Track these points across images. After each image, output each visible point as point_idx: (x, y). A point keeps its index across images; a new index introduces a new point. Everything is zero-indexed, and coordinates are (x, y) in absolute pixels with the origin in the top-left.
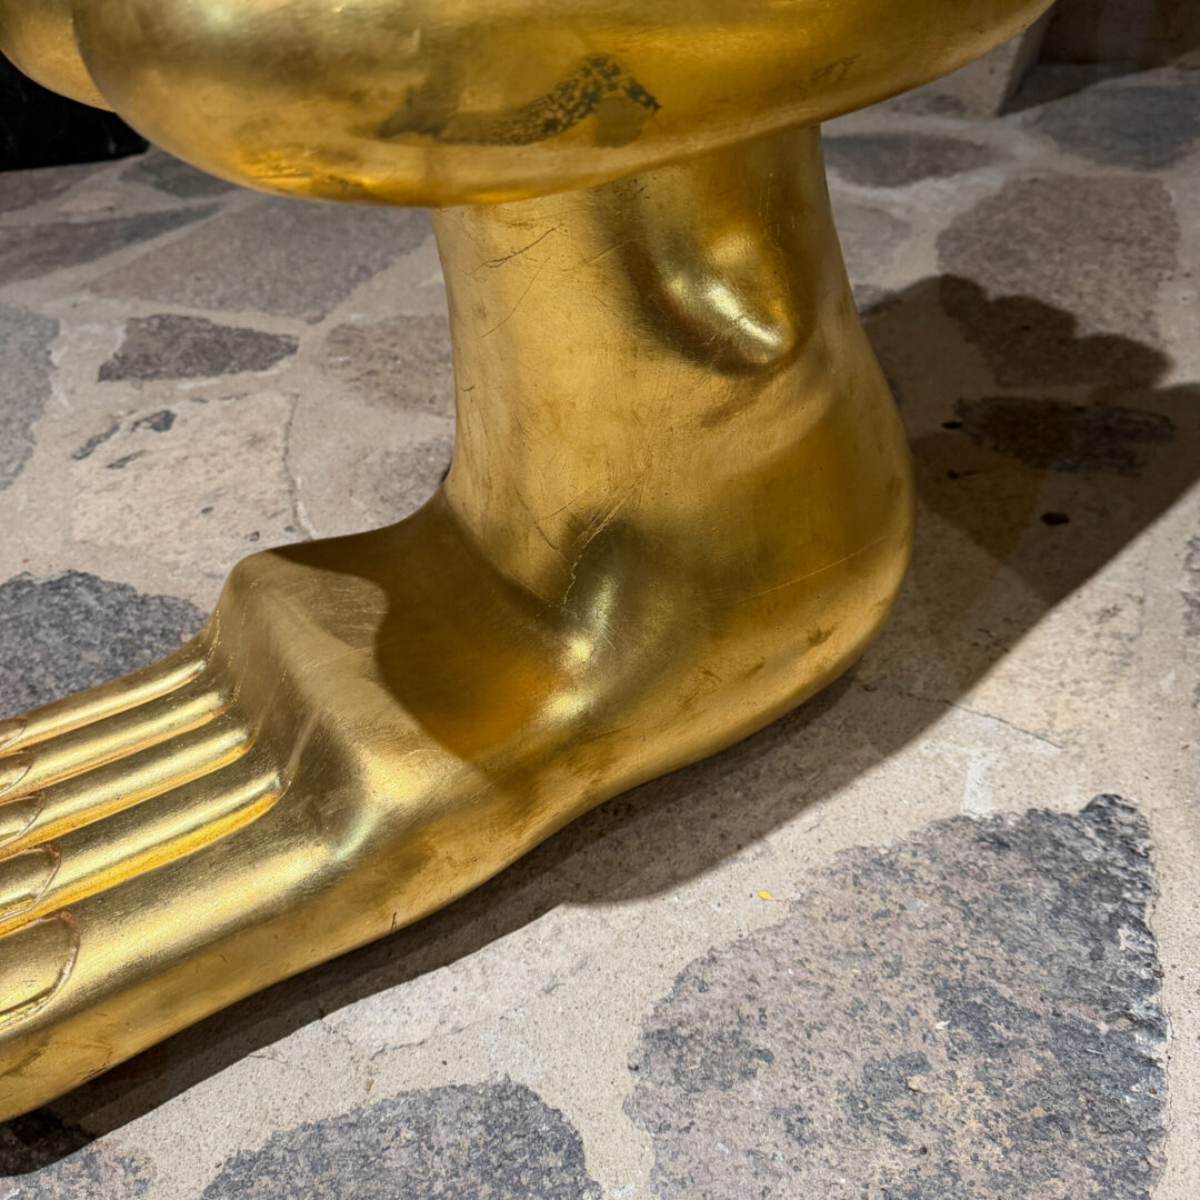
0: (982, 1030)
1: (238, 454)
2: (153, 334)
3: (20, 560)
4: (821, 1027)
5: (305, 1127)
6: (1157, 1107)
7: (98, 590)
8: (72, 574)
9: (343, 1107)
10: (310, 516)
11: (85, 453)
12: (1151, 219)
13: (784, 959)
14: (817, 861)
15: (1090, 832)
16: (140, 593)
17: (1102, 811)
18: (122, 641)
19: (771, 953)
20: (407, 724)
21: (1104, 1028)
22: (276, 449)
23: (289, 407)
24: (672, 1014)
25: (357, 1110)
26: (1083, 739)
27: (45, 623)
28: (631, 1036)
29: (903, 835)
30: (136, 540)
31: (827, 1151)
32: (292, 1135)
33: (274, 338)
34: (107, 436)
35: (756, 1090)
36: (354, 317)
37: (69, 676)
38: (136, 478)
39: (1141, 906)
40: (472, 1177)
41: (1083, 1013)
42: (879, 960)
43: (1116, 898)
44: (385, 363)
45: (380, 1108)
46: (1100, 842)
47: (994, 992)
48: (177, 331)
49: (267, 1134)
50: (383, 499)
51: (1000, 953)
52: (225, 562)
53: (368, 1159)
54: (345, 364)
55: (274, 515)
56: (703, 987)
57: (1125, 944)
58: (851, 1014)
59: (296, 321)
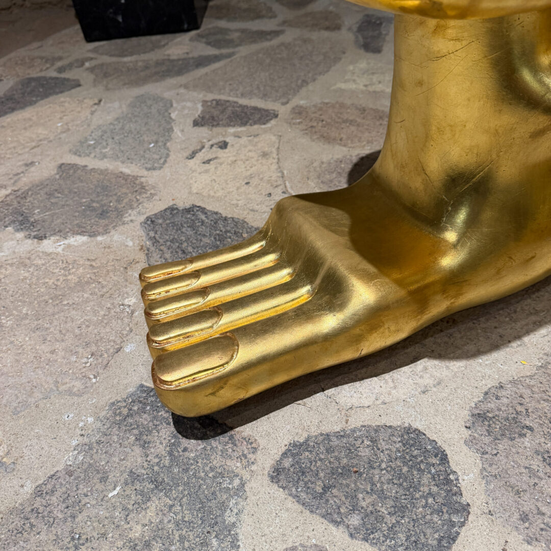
1: (258, 160)
2: (214, 108)
3: (171, 199)
5: (321, 435)
7: (206, 213)
8: (194, 206)
9: (337, 428)
10: (291, 188)
11: (192, 156)
13: (535, 389)
14: (548, 350)
16: (224, 216)
18: (218, 235)
19: (529, 387)
20: (372, 269)
22: (274, 158)
23: (277, 141)
24: (483, 407)
25: (344, 431)
27: (185, 225)
28: (465, 415)
30: (219, 194)
32: (316, 437)
33: (267, 111)
34: (200, 150)
35: (527, 442)
36: (302, 102)
37: (198, 247)
38: (216, 168)
40: (399, 463)
44: (318, 123)
45: (354, 431)
48: (224, 106)
49: (305, 435)
50: (322, 182)
52: (257, 205)
53: (351, 451)
54: (299, 123)
55: (276, 187)
56: (498, 398)
59: (276, 103)
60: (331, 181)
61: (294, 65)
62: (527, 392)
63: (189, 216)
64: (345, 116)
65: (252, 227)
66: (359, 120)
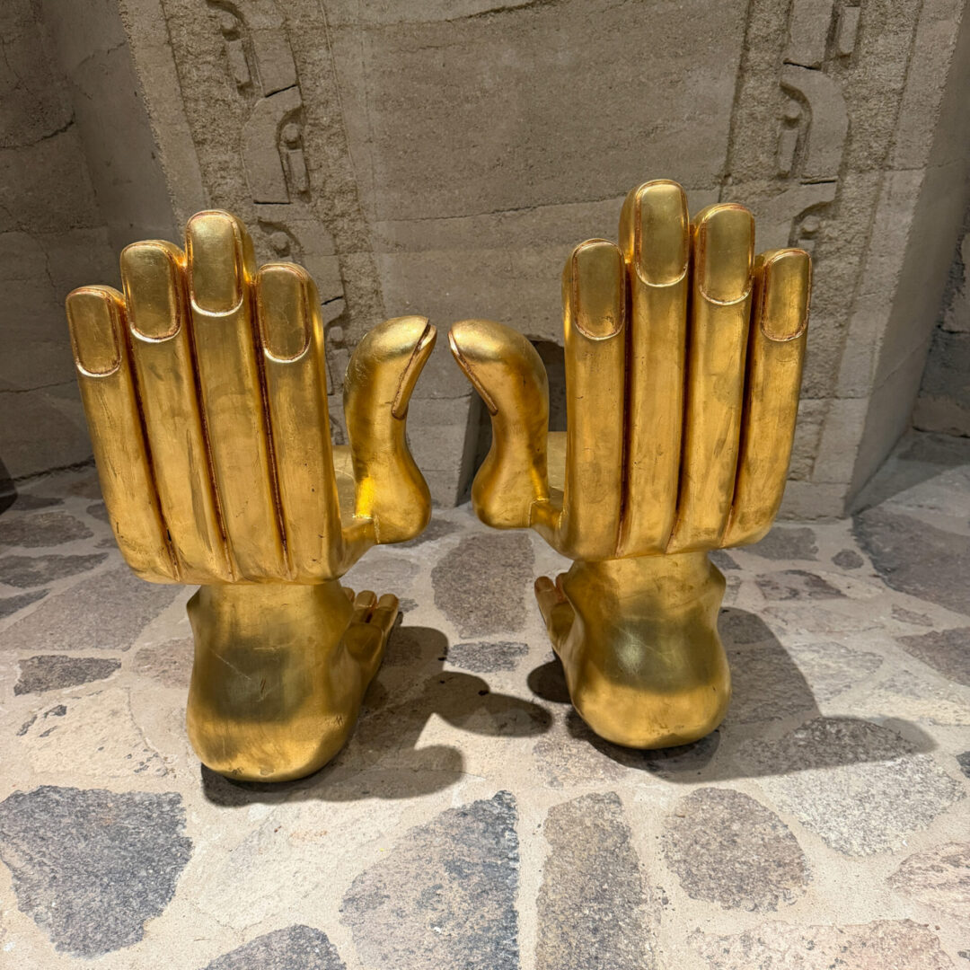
0: (460, 873)
1: (108, 720)
2: (38, 667)
3: (11, 786)
4: (405, 884)
5: (222, 956)
6: (516, 881)
7: (59, 792)
8: (43, 787)
9: (235, 947)
10: (153, 743)
11: (24, 730)
12: (524, 554)
13: (391, 867)
14: (401, 835)
15: (496, 804)
16: (81, 790)
17: (499, 797)
19: (386, 866)
21: (499, 862)
22: (126, 715)
23: (127, 694)
24: (352, 892)
25: (241, 947)
26: (494, 774)
27: (37, 810)
28: (339, 903)
29: (431, 819)
30: (71, 767)
31: (411, 918)
32: (218, 959)
33: (106, 661)
34: (33, 722)
35: (385, 907)
36: (147, 645)
38: (58, 739)
39: (513, 824)
40: (289, 954)
41: (492, 860)
42: (424, 860)
43: (504, 823)
44: (170, 666)
45: (251, 944)
46: (499, 807)
47: (464, 860)
48: (50, 664)
49: (208, 961)
51: (466, 848)
52: (118, 770)
53: (249, 959)
54: (149, 669)
55: (136, 746)
56: (363, 882)
57: (507, 837)
58: (416, 878)
59: (116, 651)
61: (129, 599)
63: (39, 799)
65: (117, 794)
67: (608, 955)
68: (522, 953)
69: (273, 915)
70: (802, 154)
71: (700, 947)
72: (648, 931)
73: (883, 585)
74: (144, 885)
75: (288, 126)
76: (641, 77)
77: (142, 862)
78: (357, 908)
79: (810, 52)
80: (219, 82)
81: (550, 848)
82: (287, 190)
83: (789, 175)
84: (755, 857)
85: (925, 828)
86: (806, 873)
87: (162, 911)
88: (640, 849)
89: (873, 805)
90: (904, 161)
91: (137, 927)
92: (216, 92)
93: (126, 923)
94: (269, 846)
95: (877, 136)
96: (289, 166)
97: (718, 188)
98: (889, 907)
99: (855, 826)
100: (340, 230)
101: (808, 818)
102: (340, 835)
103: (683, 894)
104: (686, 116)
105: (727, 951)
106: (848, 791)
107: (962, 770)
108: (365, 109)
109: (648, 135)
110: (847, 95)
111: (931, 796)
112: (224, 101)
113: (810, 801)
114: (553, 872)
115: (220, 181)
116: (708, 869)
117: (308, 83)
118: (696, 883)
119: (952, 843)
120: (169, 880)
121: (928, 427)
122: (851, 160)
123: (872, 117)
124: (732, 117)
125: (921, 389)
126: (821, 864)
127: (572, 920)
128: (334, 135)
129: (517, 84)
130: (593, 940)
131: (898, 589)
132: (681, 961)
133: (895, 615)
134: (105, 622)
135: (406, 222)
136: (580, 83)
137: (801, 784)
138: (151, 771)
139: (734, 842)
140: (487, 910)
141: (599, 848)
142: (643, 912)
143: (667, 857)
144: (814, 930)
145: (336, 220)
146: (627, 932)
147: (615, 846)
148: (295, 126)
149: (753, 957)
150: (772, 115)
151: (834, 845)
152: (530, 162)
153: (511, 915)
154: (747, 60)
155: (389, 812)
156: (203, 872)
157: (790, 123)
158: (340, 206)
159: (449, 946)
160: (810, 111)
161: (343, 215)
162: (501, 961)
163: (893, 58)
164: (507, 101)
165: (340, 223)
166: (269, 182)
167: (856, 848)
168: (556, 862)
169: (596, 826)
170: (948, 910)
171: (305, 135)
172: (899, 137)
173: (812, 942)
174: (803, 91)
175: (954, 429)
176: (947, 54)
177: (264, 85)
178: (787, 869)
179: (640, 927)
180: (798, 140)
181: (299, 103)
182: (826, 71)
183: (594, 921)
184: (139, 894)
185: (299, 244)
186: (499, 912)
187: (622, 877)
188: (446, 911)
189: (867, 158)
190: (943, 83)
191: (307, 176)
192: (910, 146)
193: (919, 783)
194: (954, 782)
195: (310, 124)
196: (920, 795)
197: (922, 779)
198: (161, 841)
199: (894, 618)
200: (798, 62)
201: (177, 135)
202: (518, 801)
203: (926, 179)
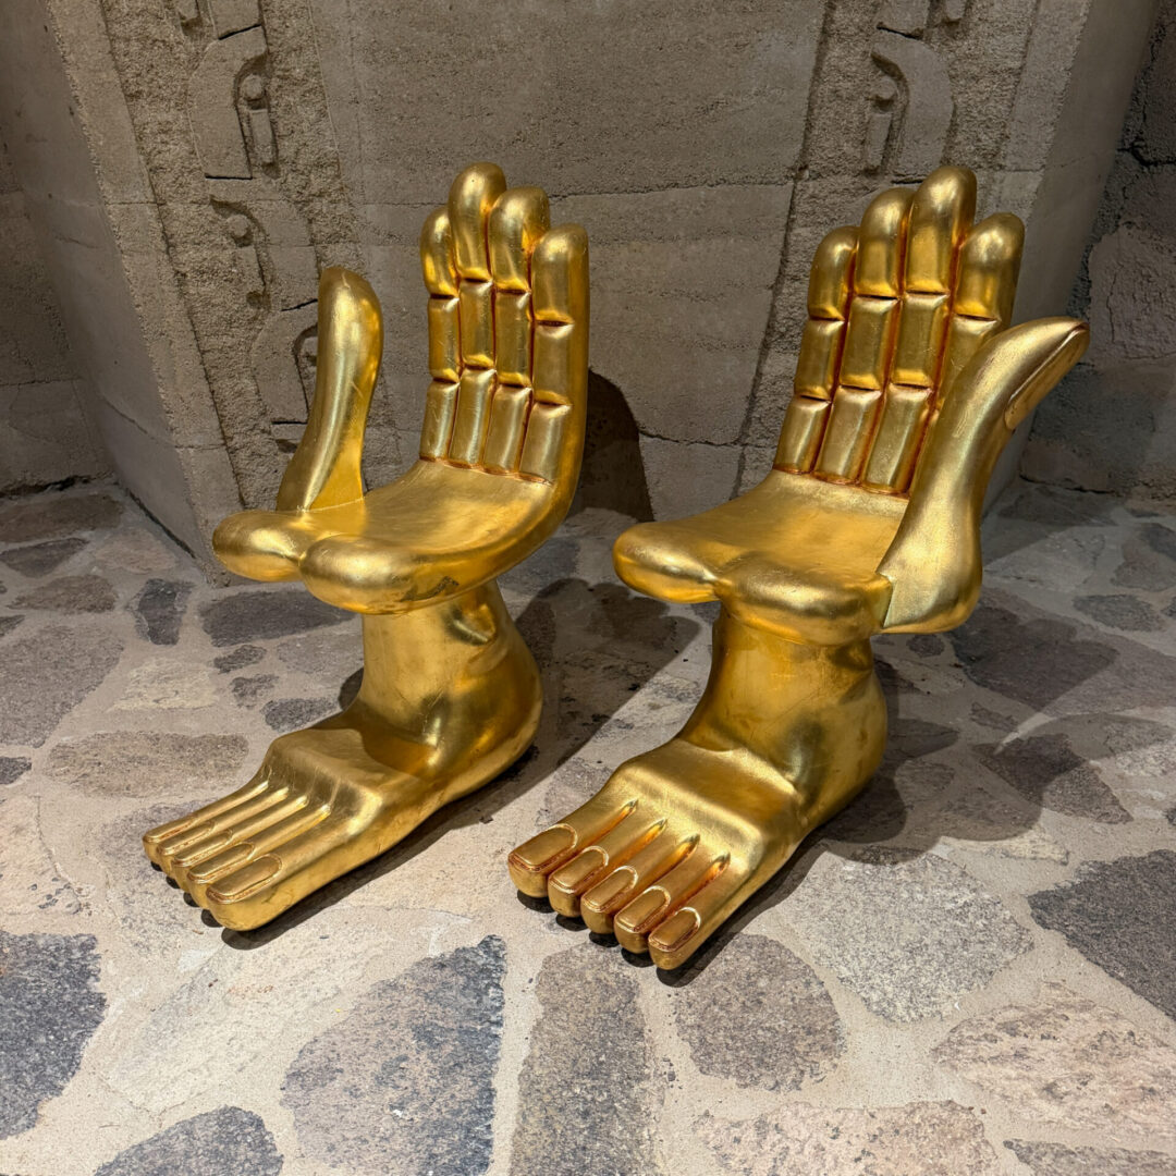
0: (431, 1040)
1: (9, 840)
4: (364, 1055)
5: (133, 1147)
6: (496, 1051)
9: (149, 1136)
10: (65, 870)
13: (347, 1033)
14: (363, 991)
15: (481, 953)
17: (485, 944)
19: (341, 1032)
21: (479, 1027)
22: (34, 833)
23: (36, 805)
24: (298, 1065)
25: (157, 1135)
26: (482, 913)
28: (281, 1078)
29: (401, 972)
31: (367, 1098)
32: (127, 1151)
33: (13, 760)
35: (336, 1084)
36: (65, 740)
39: (499, 978)
40: (215, 1144)
41: (471, 1024)
42: (388, 1024)
43: (489, 977)
44: (93, 768)
45: (169, 1131)
46: (485, 956)
47: (436, 1024)
49: (115, 1153)
51: (440, 1009)
52: (19, 905)
53: (165, 1151)
54: (65, 772)
55: (43, 873)
56: (312, 1052)
57: (491, 995)
58: (376, 1047)
59: (26, 747)
60: (120, 850)
61: (47, 678)
62: (337, 1038)
64: (131, 752)
65: (16, 937)
66: (150, 755)
67: (598, 1144)
68: (496, 1143)
69: (199, 1094)
70: (896, 144)
71: (707, 1136)
72: (648, 1115)
73: (964, 678)
74: (41, 1054)
75: (248, 78)
76: (699, 37)
77: (41, 1026)
78: (301, 1086)
79: (909, 15)
80: (157, 17)
81: (541, 1008)
82: (249, 160)
83: (879, 170)
84: (782, 1022)
85: (982, 987)
86: (839, 1043)
87: (62, 1088)
88: (648, 1010)
89: (926, 958)
90: (1018, 159)
91: (29, 1111)
92: (153, 30)
93: (16, 1105)
94: (201, 1005)
95: (988, 127)
96: (251, 131)
97: (791, 183)
98: (930, 1084)
99: (901, 985)
100: (317, 214)
101: (848, 974)
102: (288, 992)
103: (694, 1068)
104: (754, 89)
105: (737, 1140)
106: (898, 940)
107: (1032, 915)
108: (349, 60)
109: (706, 111)
110: (953, 73)
111: (993, 948)
112: (164, 41)
113: (852, 952)
114: (542, 1041)
115: (160, 147)
116: (725, 1036)
117: (276, 23)
118: (709, 1054)
119: (1011, 1006)
120: (74, 1048)
121: (1038, 478)
122: (954, 155)
123: (982, 102)
124: (811, 94)
125: (1033, 431)
126: (857, 1031)
127: (559, 1101)
128: (309, 92)
129: (543, 38)
130: (582, 1126)
131: (982, 683)
132: (683, 1152)
133: (974, 717)
134: (15, 709)
135: (402, 207)
136: (623, 41)
137: (844, 930)
138: (60, 906)
139: (760, 1002)
140: (458, 1087)
141: (599, 1009)
142: (645, 1090)
143: (678, 1021)
144: (841, 1114)
145: (312, 201)
146: (622, 1116)
147: (618, 1006)
148: (259, 79)
149: (767, 1148)
150: (861, 93)
151: (875, 1008)
152: (559, 138)
153: (487, 1094)
154: (833, 22)
155: (352, 963)
156: (117, 1038)
157: (882, 104)
158: (317, 183)
159: (410, 1134)
160: (907, 91)
161: (321, 195)
162: (470, 1153)
163: (1011, 29)
164: (530, 59)
165: (317, 205)
166: (224, 151)
167: (900, 1011)
168: (546, 1028)
169: (599, 980)
170: (998, 1090)
171: (271, 91)
172: (1013, 129)
173: (837, 1129)
174: (900, 66)
175: (1067, 480)
176: (1076, 27)
177: (216, 23)
178: (818, 1037)
179: (639, 1109)
180: (891, 127)
181: (263, 49)
182: (928, 41)
183: (585, 1101)
184: (35, 1067)
185: (264, 231)
186: (473, 1091)
187: (624, 1047)
188: (410, 1089)
189: (974, 153)
190: (1069, 65)
191: (274, 143)
192: (1026, 142)
193: (981, 931)
194: (1021, 930)
195: (278, 76)
196: (982, 945)
197: (985, 925)
198: (67, 998)
199: (974, 720)
200: (894, 28)
201: (102, 85)
202: (508, 949)
203: (1044, 184)
